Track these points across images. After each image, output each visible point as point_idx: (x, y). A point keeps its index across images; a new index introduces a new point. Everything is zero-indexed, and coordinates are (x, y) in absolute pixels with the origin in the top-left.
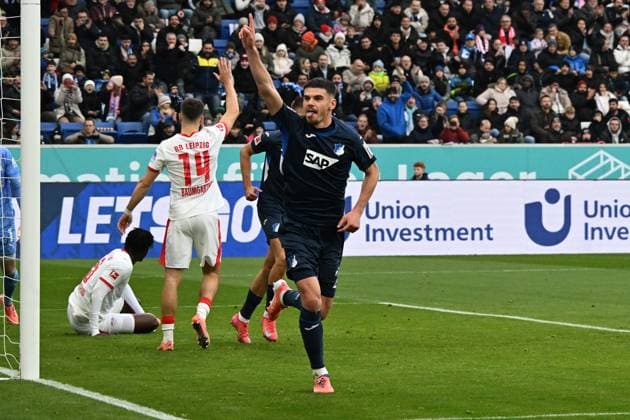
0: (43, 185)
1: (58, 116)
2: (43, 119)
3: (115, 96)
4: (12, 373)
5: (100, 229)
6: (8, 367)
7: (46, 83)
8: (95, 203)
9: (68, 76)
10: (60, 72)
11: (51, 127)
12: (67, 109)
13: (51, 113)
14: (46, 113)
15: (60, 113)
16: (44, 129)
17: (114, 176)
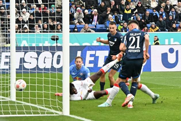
0: (70, 47)
1: (76, 23)
2: (70, 24)
3: (95, 16)
4: (60, 113)
5: (90, 62)
6: (58, 111)
7: (71, 11)
8: (89, 53)
9: (79, 9)
10: (76, 7)
11: (73, 26)
12: (79, 20)
13: (73, 21)
14: (71, 21)
15: (76, 21)
16: (71, 27)
17: (95, 43)
